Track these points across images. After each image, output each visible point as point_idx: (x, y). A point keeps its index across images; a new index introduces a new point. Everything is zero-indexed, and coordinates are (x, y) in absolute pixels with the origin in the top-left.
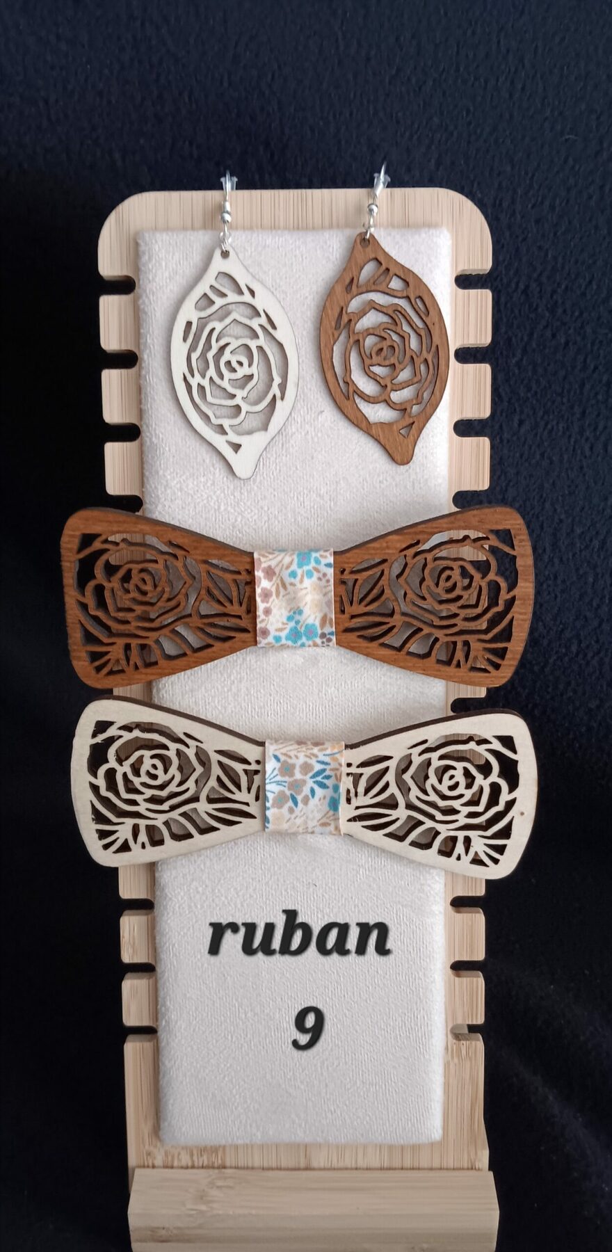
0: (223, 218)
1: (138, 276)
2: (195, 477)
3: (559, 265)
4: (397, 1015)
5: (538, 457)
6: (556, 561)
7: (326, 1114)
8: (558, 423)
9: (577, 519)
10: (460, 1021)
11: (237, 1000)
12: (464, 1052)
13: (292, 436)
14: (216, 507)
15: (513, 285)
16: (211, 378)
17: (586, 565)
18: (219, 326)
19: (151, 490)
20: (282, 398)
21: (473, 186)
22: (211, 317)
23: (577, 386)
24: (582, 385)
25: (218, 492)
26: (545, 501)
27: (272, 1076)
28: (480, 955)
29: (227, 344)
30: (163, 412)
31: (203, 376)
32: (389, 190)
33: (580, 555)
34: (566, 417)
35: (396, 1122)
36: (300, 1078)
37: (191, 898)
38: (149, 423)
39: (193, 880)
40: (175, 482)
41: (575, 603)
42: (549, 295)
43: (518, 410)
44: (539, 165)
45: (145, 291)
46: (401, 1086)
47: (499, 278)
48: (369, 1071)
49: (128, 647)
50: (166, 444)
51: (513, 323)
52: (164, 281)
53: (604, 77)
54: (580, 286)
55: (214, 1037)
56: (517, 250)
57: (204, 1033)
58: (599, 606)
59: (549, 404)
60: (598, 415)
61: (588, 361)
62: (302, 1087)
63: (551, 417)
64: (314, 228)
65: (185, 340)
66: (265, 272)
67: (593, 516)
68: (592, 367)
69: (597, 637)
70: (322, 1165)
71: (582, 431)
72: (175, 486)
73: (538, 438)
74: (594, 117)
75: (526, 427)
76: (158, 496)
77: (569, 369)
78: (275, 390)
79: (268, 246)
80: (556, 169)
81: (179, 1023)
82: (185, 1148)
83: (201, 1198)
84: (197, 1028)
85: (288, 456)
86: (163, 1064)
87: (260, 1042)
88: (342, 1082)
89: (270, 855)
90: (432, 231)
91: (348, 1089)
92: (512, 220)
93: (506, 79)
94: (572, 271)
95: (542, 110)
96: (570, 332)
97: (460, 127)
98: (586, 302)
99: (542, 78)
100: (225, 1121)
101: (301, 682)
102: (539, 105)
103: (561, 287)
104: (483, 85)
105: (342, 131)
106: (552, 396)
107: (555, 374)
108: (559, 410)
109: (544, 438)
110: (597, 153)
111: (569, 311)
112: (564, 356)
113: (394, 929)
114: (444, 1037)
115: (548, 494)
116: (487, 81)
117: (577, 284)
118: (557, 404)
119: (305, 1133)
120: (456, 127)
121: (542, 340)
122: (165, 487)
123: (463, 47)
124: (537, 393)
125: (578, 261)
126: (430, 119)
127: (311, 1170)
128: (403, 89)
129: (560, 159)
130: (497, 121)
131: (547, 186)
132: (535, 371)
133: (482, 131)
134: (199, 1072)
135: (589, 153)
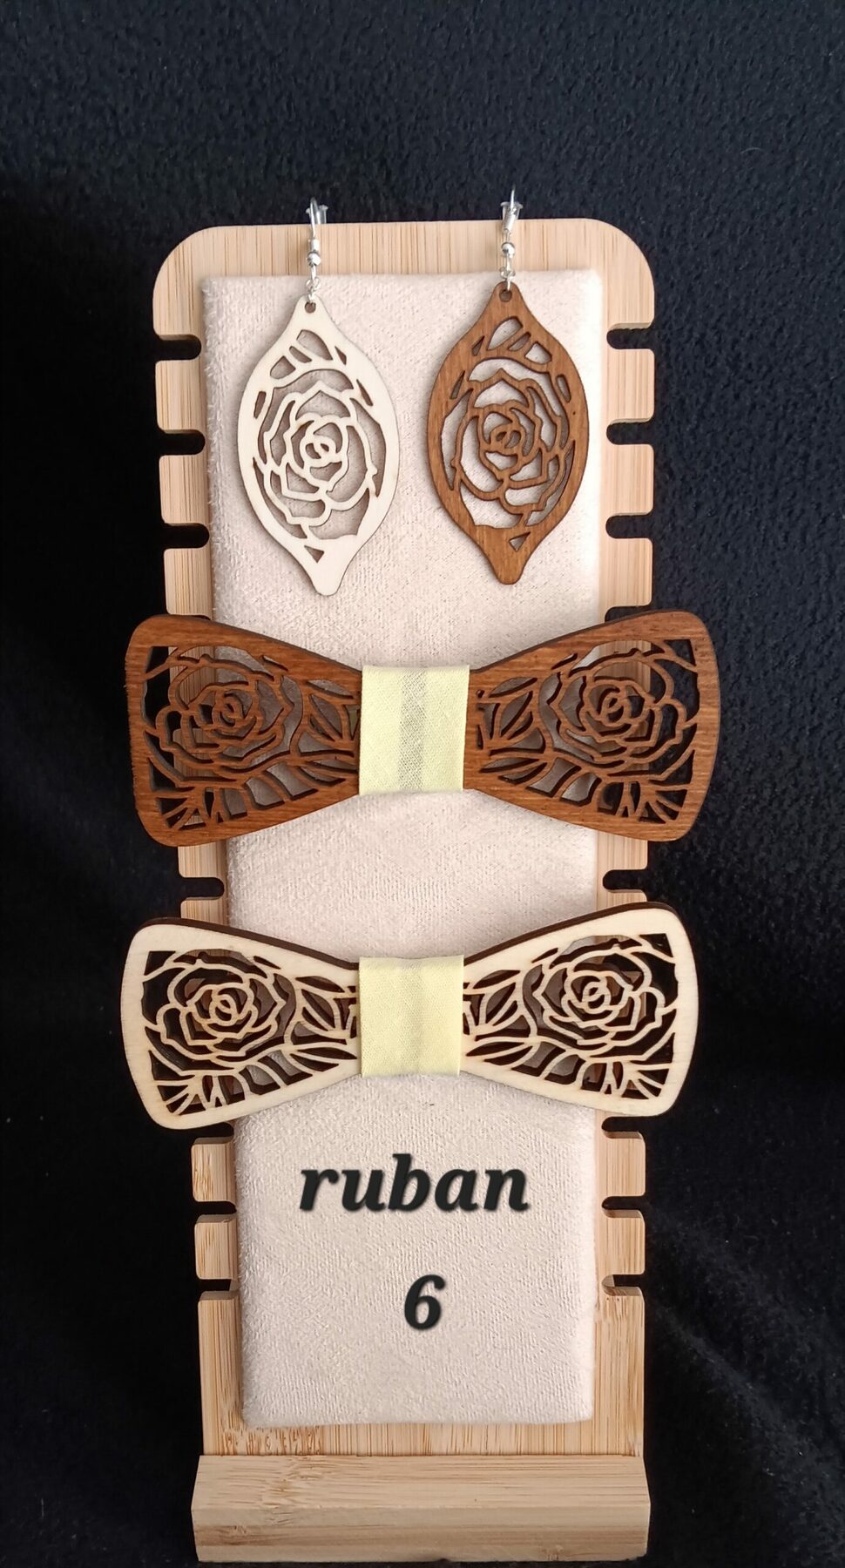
0: (309, 259)
1: (204, 336)
2: (279, 593)
3: (741, 309)
4: (536, 1264)
5: (719, 548)
6: (743, 681)
7: (448, 1387)
8: (744, 508)
9: (770, 627)
10: (614, 1270)
11: (337, 1246)
12: (620, 1309)
13: (401, 540)
15: (686, 333)
16: (288, 466)
17: (780, 686)
18: (299, 399)
19: (224, 609)
20: (378, 494)
21: (635, 210)
22: (290, 388)
23: (767, 459)
24: (773, 460)
25: (310, 612)
26: (728, 604)
27: (381, 1340)
28: (638, 1189)
29: (310, 423)
31: (279, 463)
32: (523, 221)
33: (773, 673)
34: (753, 499)
35: (536, 1396)
36: (416, 1341)
37: (278, 1124)
38: (220, 524)
40: (255, 599)
41: (768, 736)
42: (729, 347)
43: (694, 490)
44: (716, 184)
45: (214, 354)
46: (542, 1352)
47: (667, 326)
48: (501, 1332)
50: (242, 551)
52: (238, 343)
53: (797, 74)
54: (767, 335)
55: (310, 1292)
56: (690, 289)
57: (296, 1286)
58: (797, 739)
59: (732, 482)
60: (793, 497)
61: (780, 428)
62: (419, 1352)
63: (736, 499)
64: (427, 273)
65: (256, 415)
68: (785, 435)
69: (796, 779)
70: (444, 1450)
71: (773, 516)
72: (253, 604)
73: (720, 525)
74: (784, 123)
75: (704, 511)
76: (233, 617)
78: (369, 482)
79: (370, 296)
80: (738, 189)
81: (266, 1277)
82: (274, 1430)
83: (282, 1489)
84: (288, 1280)
85: (397, 566)
86: (247, 1326)
87: (366, 1297)
88: (468, 1346)
90: (578, 275)
91: (476, 1355)
93: (676, 75)
94: (757, 316)
95: (720, 115)
96: (757, 392)
97: (618, 137)
98: (776, 354)
99: (718, 76)
100: (324, 1395)
101: (415, 854)
102: (716, 110)
103: (744, 336)
104: (648, 85)
105: (474, 144)
106: (736, 471)
107: (739, 445)
108: (744, 490)
109: (727, 525)
110: (788, 168)
111: (755, 367)
112: (750, 422)
113: (532, 1158)
114: (595, 1289)
115: (732, 596)
116: (651, 81)
117: (764, 332)
118: (742, 482)
119: (423, 1409)
120: (614, 139)
121: (722, 402)
122: (242, 606)
123: (622, 39)
124: (716, 468)
125: (764, 303)
126: (582, 128)
127: (430, 1455)
128: (549, 92)
129: (742, 176)
130: (664, 130)
131: (726, 210)
132: (715, 442)
133: (646, 142)
134: (291, 1335)
135: (779, 168)
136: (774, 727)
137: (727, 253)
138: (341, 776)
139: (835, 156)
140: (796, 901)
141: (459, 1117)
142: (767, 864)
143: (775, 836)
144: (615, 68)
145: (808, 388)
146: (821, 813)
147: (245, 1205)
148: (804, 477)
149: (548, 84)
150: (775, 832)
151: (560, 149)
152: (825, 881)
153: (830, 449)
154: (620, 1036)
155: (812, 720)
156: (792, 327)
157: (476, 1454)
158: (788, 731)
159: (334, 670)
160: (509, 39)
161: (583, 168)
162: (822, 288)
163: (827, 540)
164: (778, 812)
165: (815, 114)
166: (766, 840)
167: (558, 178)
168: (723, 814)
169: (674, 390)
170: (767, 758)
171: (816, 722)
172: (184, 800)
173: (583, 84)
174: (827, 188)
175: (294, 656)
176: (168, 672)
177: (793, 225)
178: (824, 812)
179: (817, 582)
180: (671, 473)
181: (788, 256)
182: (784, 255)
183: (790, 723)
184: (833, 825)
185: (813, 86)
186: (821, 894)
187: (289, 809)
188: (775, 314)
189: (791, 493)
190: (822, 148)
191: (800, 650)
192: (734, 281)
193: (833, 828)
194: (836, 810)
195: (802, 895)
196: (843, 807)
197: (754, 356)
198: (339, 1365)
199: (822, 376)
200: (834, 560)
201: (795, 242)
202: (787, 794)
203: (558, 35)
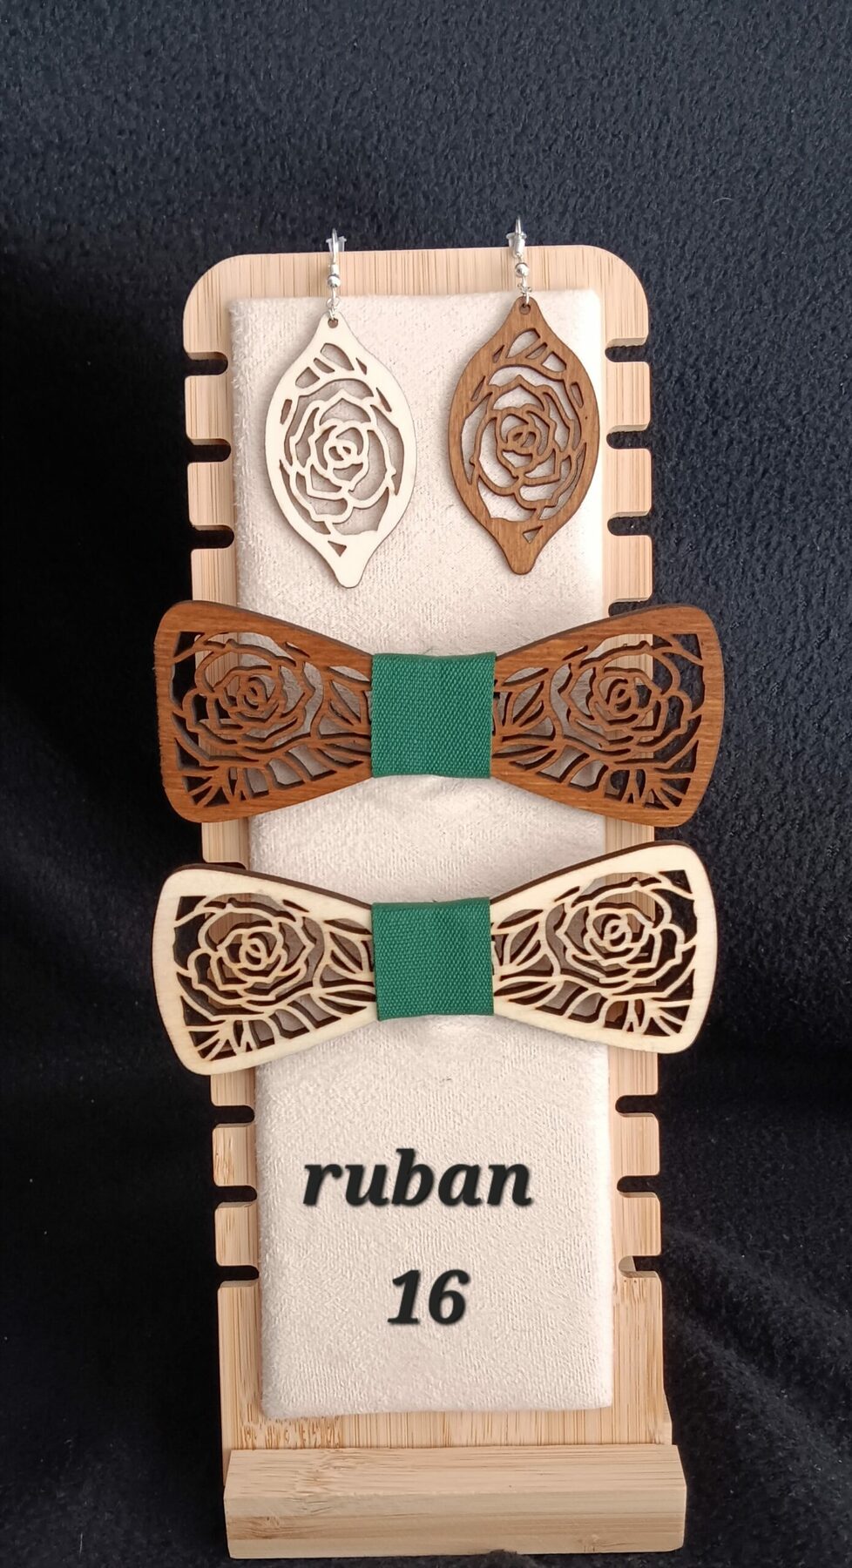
0: (330, 282)
1: (231, 351)
2: (300, 585)
4: (553, 1244)
5: (701, 582)
7: (468, 1371)
8: (723, 541)
9: (751, 656)
10: (630, 1253)
11: (357, 1227)
12: (637, 1291)
15: (666, 373)
16: (312, 467)
17: (763, 713)
18: (323, 406)
20: (396, 492)
22: (314, 396)
23: (744, 493)
24: (750, 493)
25: (328, 604)
28: (653, 1169)
29: (333, 427)
30: (262, 510)
31: (303, 465)
33: (757, 701)
34: (732, 532)
35: (556, 1380)
37: (300, 1101)
38: (245, 524)
39: (302, 1079)
40: (277, 593)
42: (706, 385)
44: (690, 232)
45: (240, 368)
46: (561, 1333)
48: (521, 1313)
50: (265, 547)
51: (666, 419)
52: (262, 357)
53: (761, 130)
54: (743, 372)
55: (330, 1274)
57: (317, 1269)
58: (781, 764)
59: (712, 517)
60: (771, 528)
61: (757, 464)
62: (438, 1336)
63: (715, 534)
64: (437, 294)
65: (283, 421)
66: (380, 345)
67: (770, 653)
68: (761, 469)
69: (781, 804)
70: (464, 1442)
71: (752, 548)
72: (276, 597)
73: (700, 558)
74: (751, 175)
75: (685, 547)
78: (388, 482)
79: (384, 314)
80: (710, 236)
81: (285, 1259)
82: (293, 1421)
83: (315, 1479)
84: (308, 1265)
86: (267, 1310)
88: (487, 1328)
90: (577, 293)
91: (495, 1338)
93: (649, 133)
94: (732, 355)
95: (691, 169)
96: (734, 427)
97: (597, 191)
98: (752, 389)
99: (690, 133)
100: (344, 1381)
101: (430, 834)
102: (688, 163)
103: (721, 374)
104: (623, 142)
105: (462, 197)
106: (715, 507)
107: (717, 481)
108: (723, 524)
109: (707, 558)
110: (757, 216)
111: (731, 402)
112: (728, 457)
113: (548, 1135)
114: (612, 1271)
116: (627, 138)
117: (738, 370)
118: (720, 517)
119: (442, 1396)
121: (701, 439)
122: (265, 599)
123: (598, 100)
124: (696, 504)
125: (740, 342)
126: (564, 181)
127: (451, 1447)
128: (530, 148)
129: (714, 225)
130: (640, 183)
131: (700, 257)
132: (694, 477)
133: (624, 193)
134: (311, 1318)
135: (748, 216)
136: (759, 753)
137: (703, 296)
138: (359, 758)
139: (801, 204)
140: (784, 925)
141: (476, 1094)
142: (755, 890)
143: (763, 862)
144: (593, 126)
145: (782, 423)
146: (806, 837)
147: (266, 1187)
148: (779, 510)
149: (530, 142)
150: (761, 857)
151: (542, 202)
152: (811, 905)
153: (804, 483)
154: (640, 974)
155: (795, 745)
156: (767, 364)
157: (495, 1445)
158: (773, 756)
159: (354, 658)
160: (492, 101)
162: (793, 325)
163: (803, 570)
164: (765, 837)
165: (781, 165)
166: (754, 866)
167: (542, 228)
168: (713, 841)
170: (752, 784)
171: (799, 747)
172: (209, 778)
173: (563, 141)
174: (795, 233)
175: (315, 643)
176: (193, 657)
177: (765, 268)
178: (809, 836)
179: (796, 611)
181: (760, 298)
182: (756, 296)
183: (776, 747)
184: (818, 848)
185: (776, 140)
186: (808, 917)
187: (309, 789)
188: (749, 352)
189: (768, 526)
190: (788, 198)
191: (780, 678)
192: (711, 322)
193: (818, 851)
194: (821, 834)
195: (790, 919)
196: (828, 830)
197: (731, 393)
198: (358, 1350)
199: (795, 410)
200: (810, 590)
201: (766, 284)
202: (773, 819)
203: (538, 95)
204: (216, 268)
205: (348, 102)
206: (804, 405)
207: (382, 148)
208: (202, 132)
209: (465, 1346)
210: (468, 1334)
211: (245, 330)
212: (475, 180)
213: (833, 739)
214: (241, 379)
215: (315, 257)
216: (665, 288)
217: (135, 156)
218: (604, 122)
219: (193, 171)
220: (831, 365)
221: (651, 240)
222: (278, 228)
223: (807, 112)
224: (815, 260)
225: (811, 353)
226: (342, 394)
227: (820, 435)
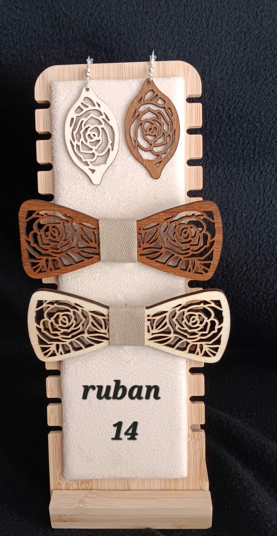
0: (86, 75)
1: (51, 100)
2: (76, 185)
3: (231, 98)
4: (167, 419)
5: (226, 183)
6: (235, 229)
7: (136, 465)
8: (233, 168)
9: (244, 210)
10: (194, 423)
11: (96, 413)
12: (196, 437)
13: (117, 166)
14: (85, 198)
15: (212, 107)
16: (82, 142)
17: (248, 231)
18: (85, 120)
19: (57, 191)
20: (112, 150)
22: (82, 116)
23: (241, 151)
24: (243, 151)
25: (86, 191)
26: (229, 202)
27: (112, 447)
28: (202, 393)
29: (89, 127)
30: (62, 157)
31: (79, 141)
32: (156, 62)
33: (246, 226)
34: (237, 165)
35: (167, 468)
36: (124, 448)
37: (76, 369)
38: (56, 162)
39: (77, 361)
40: (67, 187)
41: (244, 248)
42: (227, 111)
43: (216, 162)
44: (220, 55)
45: (54, 107)
46: (169, 451)
47: (205, 105)
48: (154, 445)
49: (47, 260)
50: (63, 171)
52: (62, 102)
53: (247, 17)
54: (240, 107)
55: (87, 430)
57: (82, 428)
58: (254, 249)
59: (229, 159)
60: (251, 164)
61: (245, 140)
62: (125, 452)
63: (231, 165)
64: (125, 79)
65: (71, 126)
66: (105, 97)
67: (251, 209)
68: (247, 142)
69: (255, 263)
70: (135, 489)
71: (244, 171)
72: (67, 189)
73: (225, 175)
74: (243, 34)
75: (220, 170)
76: (60, 193)
77: (237, 143)
78: (109, 146)
79: (106, 86)
80: (228, 56)
81: (71, 424)
82: (75, 481)
83: (81, 502)
84: (79, 426)
85: (115, 175)
86: (65, 442)
87: (107, 432)
88: (142, 449)
89: (110, 349)
90: (175, 78)
91: (146, 452)
92: (210, 79)
93: (205, 18)
94: (236, 100)
95: (221, 32)
96: (237, 127)
97: (186, 40)
98: (243, 113)
99: (220, 19)
100: (92, 467)
102: (219, 30)
103: (232, 107)
104: (196, 22)
106: (230, 156)
107: (231, 146)
108: (233, 162)
109: (228, 175)
110: (245, 49)
111: (236, 118)
112: (235, 138)
113: (165, 381)
114: (187, 430)
115: (230, 199)
116: (197, 21)
117: (238, 106)
118: (232, 160)
119: (127, 473)
120: (185, 41)
121: (225, 131)
122: (63, 189)
123: (187, 7)
124: (224, 155)
125: (238, 96)
126: (174, 37)
127: (130, 490)
129: (229, 52)
130: (202, 37)
131: (224, 64)
132: (223, 145)
133: (196, 41)
134: (80, 445)
135: (241, 49)
136: (246, 245)
137: (225, 79)
139: (261, 44)
140: (256, 305)
141: (139, 366)
142: (245, 293)
143: (248, 283)
145: (254, 125)
146: (264, 275)
147: (65, 399)
148: (254, 157)
150: (248, 282)
152: (266, 298)
153: (263, 147)
155: (259, 242)
156: (248, 104)
157: (146, 490)
158: (251, 246)
161: (174, 51)
162: (258, 90)
163: (263, 179)
164: (249, 275)
165: (254, 30)
166: (245, 285)
167: (166, 54)
169: (208, 127)
170: (245, 256)
171: (261, 243)
174: (259, 55)
177: (248, 68)
178: (265, 274)
179: (260, 194)
180: (208, 157)
181: (246, 79)
182: (245, 79)
183: (252, 243)
184: (268, 279)
185: (253, 21)
186: (264, 303)
188: (242, 99)
189: (250, 163)
190: (256, 42)
191: (254, 218)
192: (228, 88)
193: (268, 280)
194: (269, 274)
195: (258, 303)
196: (271, 272)
197: (235, 114)
198: (97, 456)
199: (259, 121)
200: (265, 186)
201: (248, 74)
202: (252, 268)
203: (164, 6)
204: (46, 70)
205: (96, 9)
206: (263, 119)
207: (108, 26)
208: (44, 20)
209: (135, 456)
210: (136, 451)
211: (56, 93)
212: (142, 37)
213: (273, 240)
214: (55, 110)
215: (82, 66)
216: (211, 76)
217: (20, 30)
218: (188, 15)
219: (41, 34)
220: (272, 104)
221: (206, 58)
222: (71, 55)
223: (263, 10)
224: (266, 65)
225: (265, 99)
226: (92, 115)
227: (268, 130)
